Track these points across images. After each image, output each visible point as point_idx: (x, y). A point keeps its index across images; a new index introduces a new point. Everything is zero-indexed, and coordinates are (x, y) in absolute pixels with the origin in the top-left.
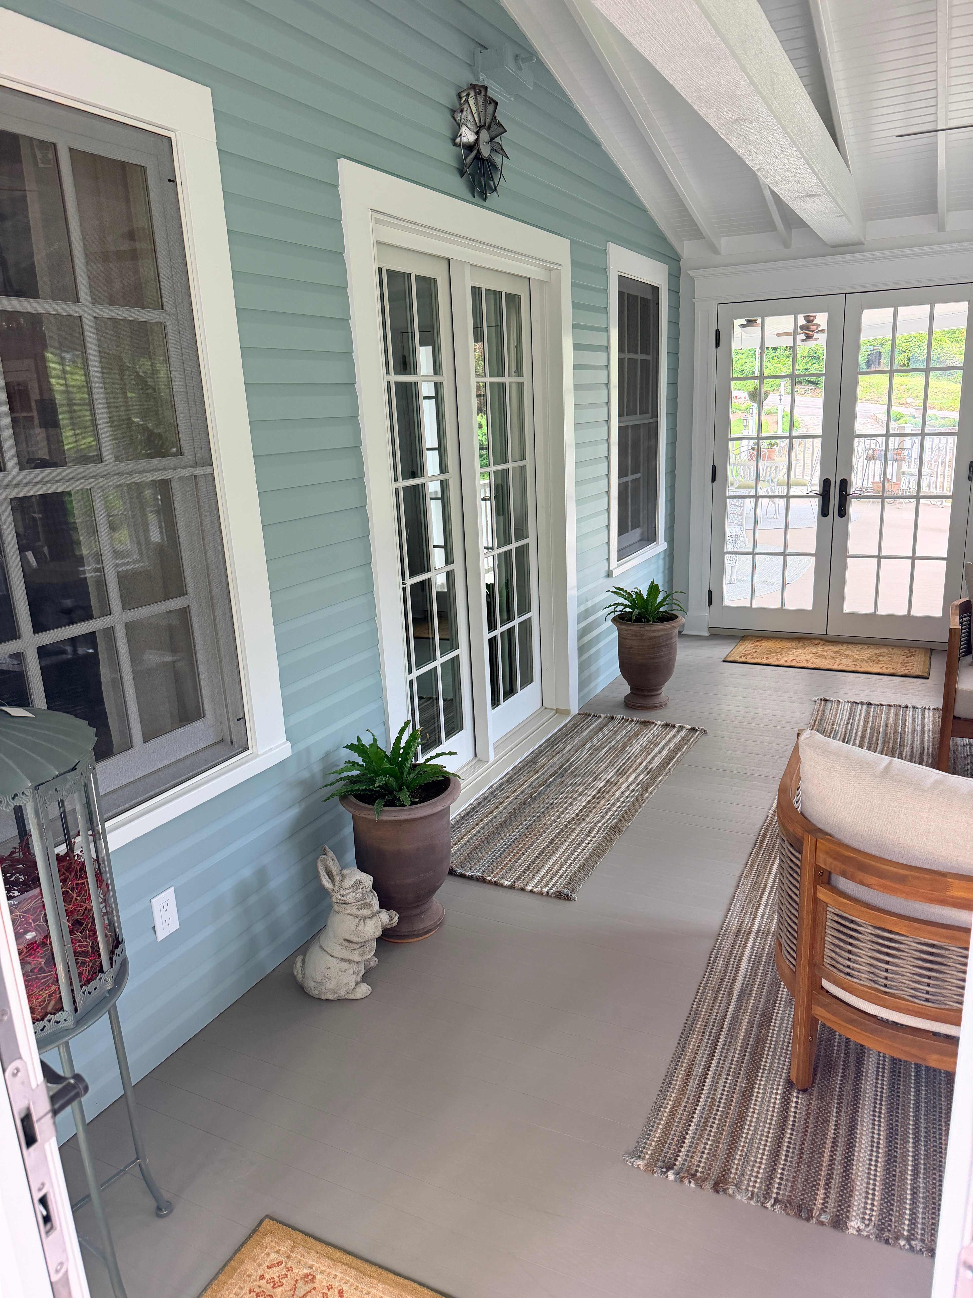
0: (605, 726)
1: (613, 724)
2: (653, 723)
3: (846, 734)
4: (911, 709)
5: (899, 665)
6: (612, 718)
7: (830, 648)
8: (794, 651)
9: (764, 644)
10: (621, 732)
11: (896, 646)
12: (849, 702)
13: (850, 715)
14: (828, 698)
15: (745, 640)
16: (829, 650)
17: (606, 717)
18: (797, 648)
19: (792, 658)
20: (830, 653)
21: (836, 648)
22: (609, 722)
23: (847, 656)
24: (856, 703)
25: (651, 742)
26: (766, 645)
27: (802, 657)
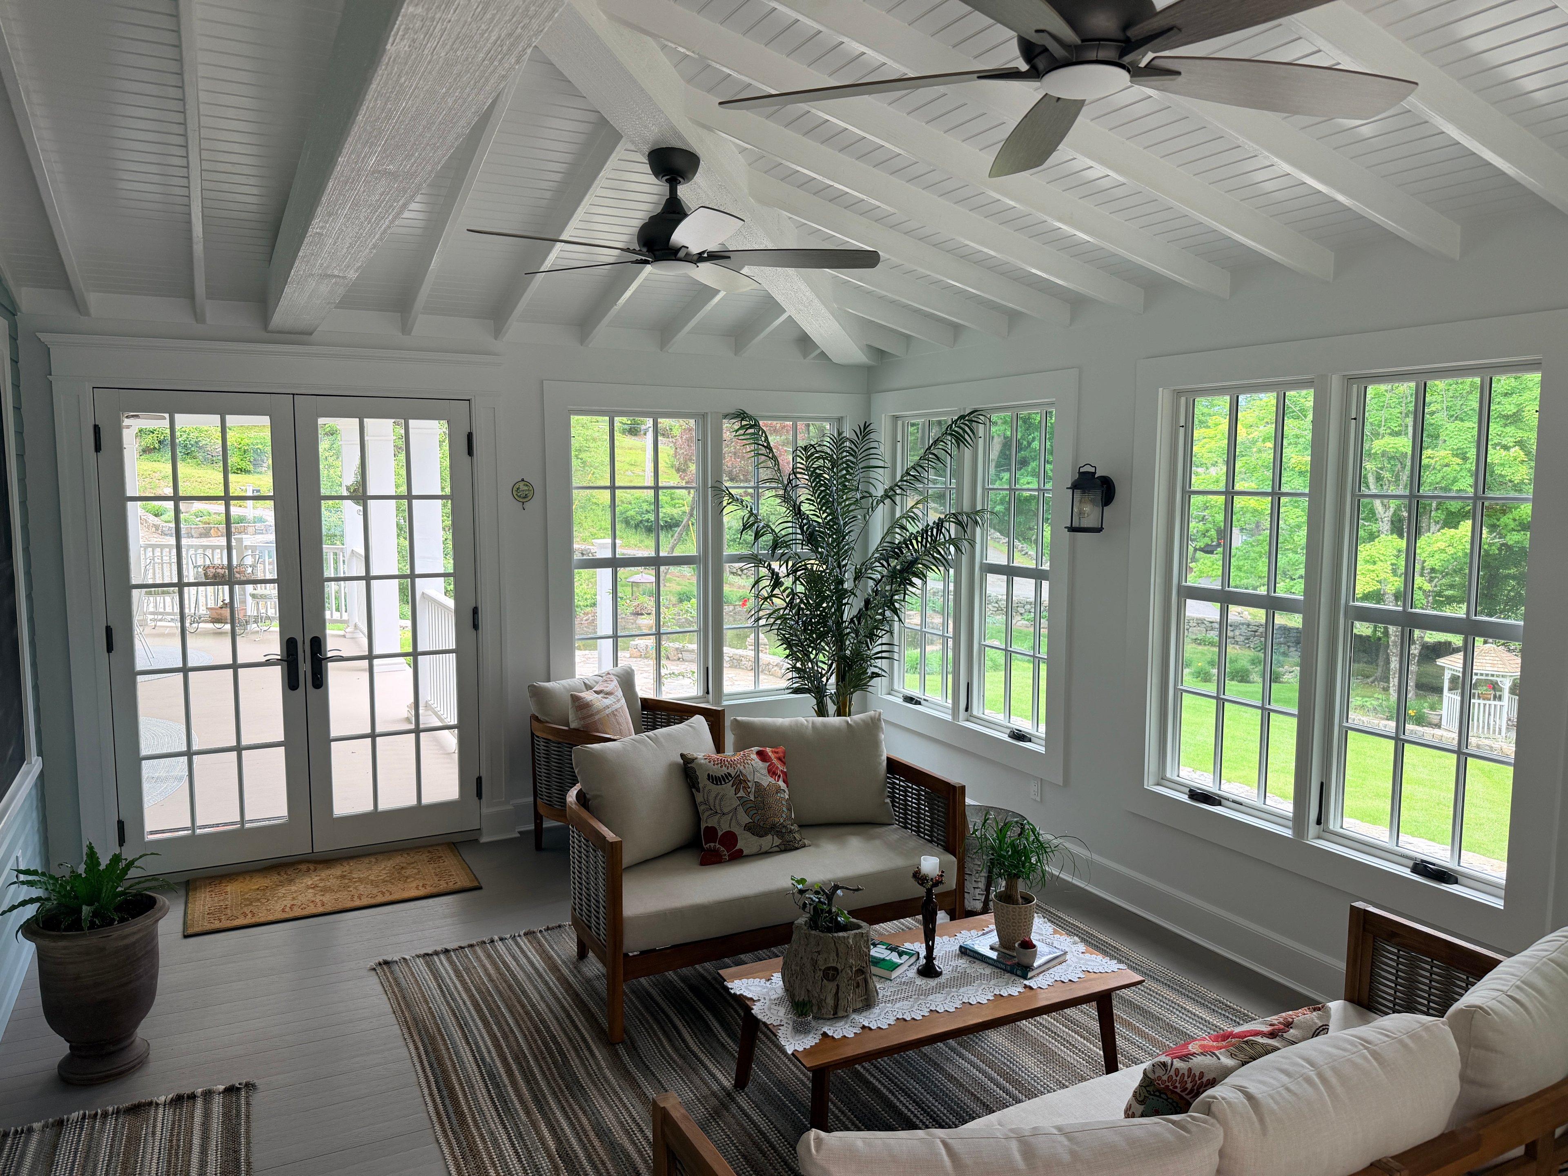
0: (55, 1147)
1: (68, 1137)
2: (150, 1104)
3: (453, 1011)
4: (500, 943)
5: (436, 879)
6: (60, 1123)
7: (328, 872)
8: (283, 890)
9: (229, 889)
10: (99, 1145)
11: (411, 849)
12: (418, 956)
13: (436, 979)
14: (389, 959)
15: (195, 889)
16: (330, 876)
17: (46, 1126)
18: (282, 884)
19: (288, 903)
20: (333, 882)
21: (337, 871)
22: (58, 1135)
23: (360, 880)
24: (427, 954)
25: (172, 1149)
26: (233, 890)
27: (302, 899)
